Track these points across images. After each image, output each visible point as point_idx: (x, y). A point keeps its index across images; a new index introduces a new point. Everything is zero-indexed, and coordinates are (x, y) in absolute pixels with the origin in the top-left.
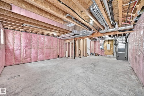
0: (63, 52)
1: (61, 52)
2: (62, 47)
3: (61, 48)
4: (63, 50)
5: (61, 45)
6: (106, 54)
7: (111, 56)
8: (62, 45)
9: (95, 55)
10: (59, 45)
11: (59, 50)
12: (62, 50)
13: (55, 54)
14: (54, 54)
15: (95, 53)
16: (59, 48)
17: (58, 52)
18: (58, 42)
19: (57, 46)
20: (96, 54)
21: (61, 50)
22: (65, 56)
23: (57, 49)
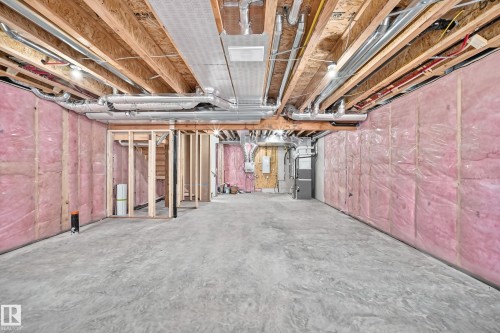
0: (97, 189)
1: (84, 192)
2: (91, 162)
3: (86, 168)
4: (98, 177)
5: (83, 154)
6: (260, 186)
7: (272, 190)
8: (91, 153)
9: (230, 193)
10: (74, 151)
11: (75, 181)
12: (90, 178)
13: (39, 212)
14: (32, 208)
15: (228, 185)
16: (74, 172)
17: (67, 192)
18: (67, 134)
19: (57, 159)
20: (233, 190)
21: (84, 183)
22: (110, 213)
23: (60, 173)
